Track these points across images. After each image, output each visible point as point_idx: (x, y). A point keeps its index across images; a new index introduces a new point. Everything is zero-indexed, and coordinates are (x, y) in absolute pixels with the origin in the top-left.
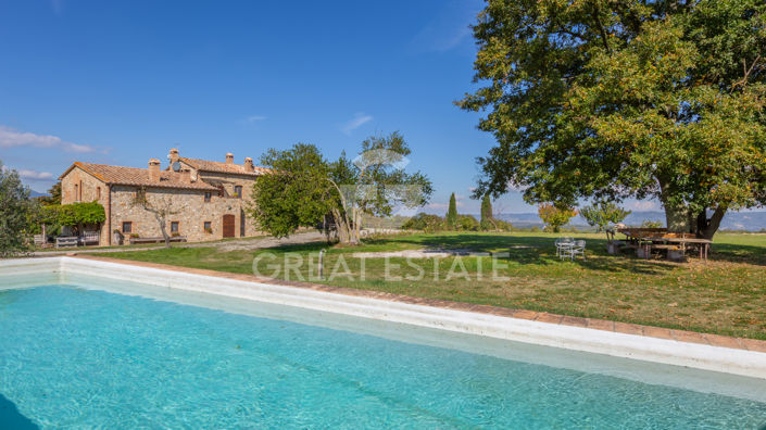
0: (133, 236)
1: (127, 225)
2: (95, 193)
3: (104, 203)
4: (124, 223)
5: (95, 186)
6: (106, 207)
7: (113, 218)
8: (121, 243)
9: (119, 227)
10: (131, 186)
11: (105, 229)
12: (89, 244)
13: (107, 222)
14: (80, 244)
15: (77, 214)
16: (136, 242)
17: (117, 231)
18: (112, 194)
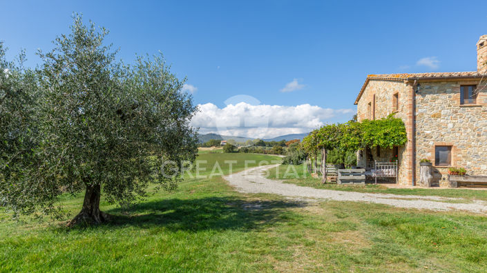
0: (456, 173)
1: (443, 152)
2: (390, 104)
3: (404, 116)
4: (438, 148)
5: (391, 94)
6: (407, 121)
7: (419, 139)
8: (434, 182)
9: (430, 156)
10: (451, 80)
11: (406, 157)
12: (381, 180)
13: (409, 145)
14: (369, 180)
15: (365, 134)
16: (460, 184)
17: (428, 163)
18: (418, 97)
